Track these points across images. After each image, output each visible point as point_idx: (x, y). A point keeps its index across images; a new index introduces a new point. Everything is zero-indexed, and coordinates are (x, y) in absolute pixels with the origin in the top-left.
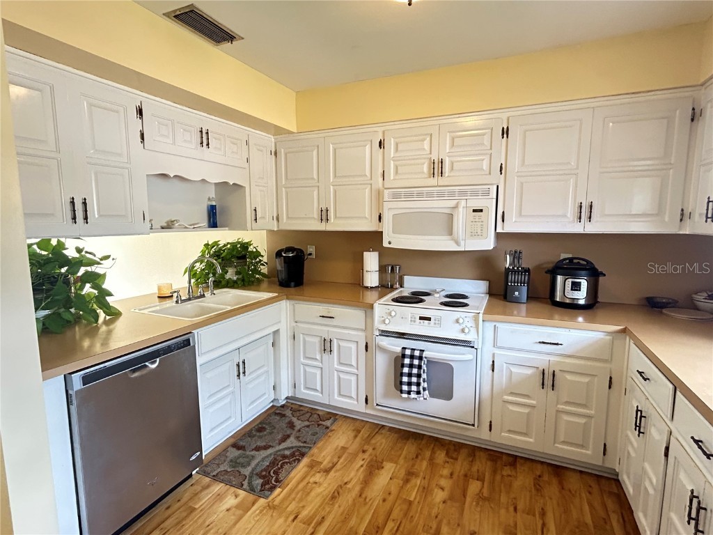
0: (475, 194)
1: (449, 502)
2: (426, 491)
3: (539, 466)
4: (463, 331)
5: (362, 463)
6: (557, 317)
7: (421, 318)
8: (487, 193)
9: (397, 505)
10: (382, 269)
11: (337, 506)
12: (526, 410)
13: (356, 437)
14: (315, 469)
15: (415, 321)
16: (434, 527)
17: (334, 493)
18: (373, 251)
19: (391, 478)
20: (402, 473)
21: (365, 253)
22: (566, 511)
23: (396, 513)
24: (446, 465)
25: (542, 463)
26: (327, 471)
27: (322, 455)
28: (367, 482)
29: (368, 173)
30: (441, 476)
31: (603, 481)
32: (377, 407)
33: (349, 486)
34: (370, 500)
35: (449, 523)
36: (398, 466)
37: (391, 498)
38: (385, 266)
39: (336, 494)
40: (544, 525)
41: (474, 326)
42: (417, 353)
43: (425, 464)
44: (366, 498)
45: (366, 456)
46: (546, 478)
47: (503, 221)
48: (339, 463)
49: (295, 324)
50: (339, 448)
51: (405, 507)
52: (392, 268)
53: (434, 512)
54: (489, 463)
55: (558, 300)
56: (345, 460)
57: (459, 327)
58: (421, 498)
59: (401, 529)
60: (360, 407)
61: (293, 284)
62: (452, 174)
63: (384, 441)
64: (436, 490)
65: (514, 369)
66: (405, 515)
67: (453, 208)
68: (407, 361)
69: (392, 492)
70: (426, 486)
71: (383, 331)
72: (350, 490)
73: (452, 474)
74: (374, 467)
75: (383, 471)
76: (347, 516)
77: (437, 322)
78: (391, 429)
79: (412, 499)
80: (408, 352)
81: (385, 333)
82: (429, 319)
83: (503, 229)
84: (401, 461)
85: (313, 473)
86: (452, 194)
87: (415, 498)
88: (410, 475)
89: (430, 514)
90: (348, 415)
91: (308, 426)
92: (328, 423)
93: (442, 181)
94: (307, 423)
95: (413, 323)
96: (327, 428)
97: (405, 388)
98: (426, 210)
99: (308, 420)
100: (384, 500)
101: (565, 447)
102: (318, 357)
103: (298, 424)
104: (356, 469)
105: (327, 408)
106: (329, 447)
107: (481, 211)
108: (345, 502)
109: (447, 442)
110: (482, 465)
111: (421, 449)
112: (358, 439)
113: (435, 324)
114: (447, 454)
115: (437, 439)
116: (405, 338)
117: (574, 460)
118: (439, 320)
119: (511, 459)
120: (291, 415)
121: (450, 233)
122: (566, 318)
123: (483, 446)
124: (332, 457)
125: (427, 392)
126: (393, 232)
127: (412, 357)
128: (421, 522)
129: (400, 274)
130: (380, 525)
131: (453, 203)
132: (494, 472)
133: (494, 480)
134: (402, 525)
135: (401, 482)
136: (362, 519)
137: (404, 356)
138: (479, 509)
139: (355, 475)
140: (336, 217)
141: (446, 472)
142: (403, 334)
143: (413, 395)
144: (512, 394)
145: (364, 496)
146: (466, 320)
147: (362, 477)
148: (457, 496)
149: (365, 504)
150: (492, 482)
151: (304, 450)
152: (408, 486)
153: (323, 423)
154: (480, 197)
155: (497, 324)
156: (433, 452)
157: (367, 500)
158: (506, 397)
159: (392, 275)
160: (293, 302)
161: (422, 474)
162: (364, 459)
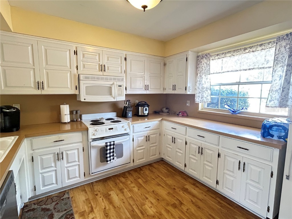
0: (119, 80)
1: (140, 189)
2: (130, 191)
3: (146, 167)
4: (125, 130)
5: (101, 199)
6: (140, 120)
7: (109, 129)
8: (123, 80)
9: (129, 201)
10: (71, 113)
11: (112, 217)
12: (142, 151)
13: (86, 193)
14: (85, 215)
15: (107, 131)
16: (144, 197)
17: (105, 215)
18: (66, 104)
19: (117, 195)
20: (118, 192)
21: (61, 105)
22: (161, 173)
23: (132, 203)
24: (127, 181)
25: (146, 165)
26: (92, 211)
27: (81, 208)
28: (111, 202)
29: (68, 65)
30: (130, 184)
31: (159, 162)
32: (92, 174)
33: (107, 208)
34: (120, 206)
35: (146, 194)
36: (115, 190)
37: (125, 200)
38: (72, 111)
39: (106, 214)
40: (161, 178)
41: (128, 127)
42: (112, 143)
43: (121, 184)
44: (118, 207)
45: (99, 195)
46: (150, 168)
47: (126, 90)
48: (93, 205)
49: (32, 152)
50: (85, 201)
51: (131, 199)
52: (76, 112)
53: (140, 194)
54: (136, 173)
55: (140, 115)
56: (94, 202)
57: (123, 129)
58: (132, 194)
59: (138, 205)
60: (82, 179)
61: (15, 129)
62: (108, 71)
63: (99, 187)
64: (133, 189)
65: (139, 139)
66: (134, 201)
67: (111, 84)
68: (108, 148)
69: (123, 198)
70: (129, 189)
71: (94, 139)
72: (109, 209)
73: (131, 182)
74: (107, 197)
75: (112, 196)
76: (120, 217)
77: (116, 129)
78: (96, 182)
79: (130, 196)
80: (108, 144)
81: (94, 140)
82: (112, 129)
83: (126, 93)
84: (113, 188)
85: (87, 217)
86: (111, 79)
87: (131, 195)
88: (121, 190)
89: (139, 195)
90: (73, 187)
91: (57, 204)
92: (66, 196)
93: (105, 73)
94: (54, 203)
95: (106, 132)
96: (69, 198)
97: (109, 159)
98: (101, 85)
99: (53, 202)
100: (124, 203)
101: (153, 157)
102: (53, 165)
103: (51, 206)
104: (102, 202)
105: (57, 191)
106: (80, 204)
107: (121, 86)
108: (113, 214)
109: (119, 174)
110: (135, 175)
111: (115, 181)
112: (88, 193)
113: (115, 130)
114: (123, 177)
115: (115, 175)
116: (104, 139)
117: (154, 160)
118: (116, 128)
119: (139, 169)
120: (38, 207)
121: (111, 94)
122: (142, 120)
123: (130, 170)
124: (87, 205)
125: (116, 157)
126: (86, 94)
127: (110, 145)
128: (140, 199)
129: (80, 114)
130: (132, 210)
131: (111, 83)
132: (140, 174)
133: (142, 176)
134: (137, 204)
135: (122, 194)
136: (125, 213)
137: (107, 146)
138: (148, 185)
139: (105, 204)
140: (48, 87)
141: (129, 182)
142: (103, 137)
143: (112, 161)
144: (139, 147)
145: (116, 207)
146: (125, 125)
147: (107, 202)
148: (140, 186)
149: (120, 208)
150: (142, 177)
151: (70, 213)
152: (125, 193)
153: (64, 197)
154: (120, 81)
155: (134, 125)
156: (119, 180)
157: (119, 207)
158: (138, 149)
159: (76, 115)
160: (30, 138)
161: (124, 188)
162: (100, 197)
